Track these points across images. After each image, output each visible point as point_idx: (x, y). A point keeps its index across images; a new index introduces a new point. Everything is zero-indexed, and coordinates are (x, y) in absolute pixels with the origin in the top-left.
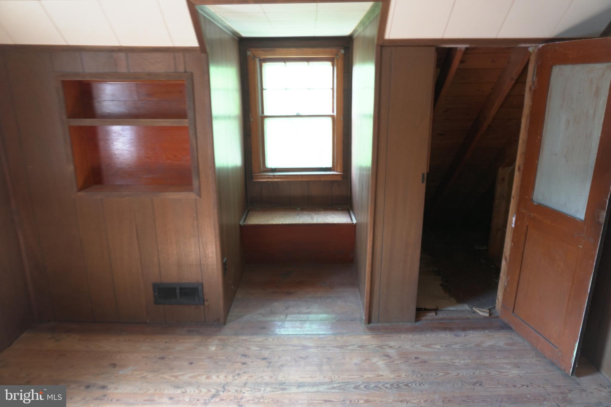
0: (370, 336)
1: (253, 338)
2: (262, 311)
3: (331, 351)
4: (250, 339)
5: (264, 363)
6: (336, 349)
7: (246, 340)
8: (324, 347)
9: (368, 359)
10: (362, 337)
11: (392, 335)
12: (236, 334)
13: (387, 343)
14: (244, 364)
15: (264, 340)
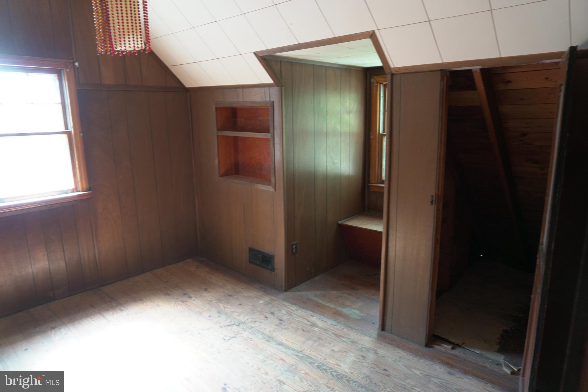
0: (371, 339)
1: (290, 306)
2: (318, 293)
3: (328, 335)
4: (288, 305)
5: (278, 322)
6: (333, 335)
7: (285, 305)
8: (326, 330)
9: (346, 352)
10: (363, 337)
11: (389, 346)
12: (284, 300)
13: (378, 349)
14: (266, 317)
15: (296, 310)
